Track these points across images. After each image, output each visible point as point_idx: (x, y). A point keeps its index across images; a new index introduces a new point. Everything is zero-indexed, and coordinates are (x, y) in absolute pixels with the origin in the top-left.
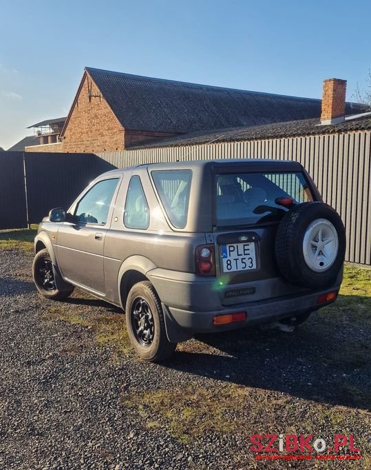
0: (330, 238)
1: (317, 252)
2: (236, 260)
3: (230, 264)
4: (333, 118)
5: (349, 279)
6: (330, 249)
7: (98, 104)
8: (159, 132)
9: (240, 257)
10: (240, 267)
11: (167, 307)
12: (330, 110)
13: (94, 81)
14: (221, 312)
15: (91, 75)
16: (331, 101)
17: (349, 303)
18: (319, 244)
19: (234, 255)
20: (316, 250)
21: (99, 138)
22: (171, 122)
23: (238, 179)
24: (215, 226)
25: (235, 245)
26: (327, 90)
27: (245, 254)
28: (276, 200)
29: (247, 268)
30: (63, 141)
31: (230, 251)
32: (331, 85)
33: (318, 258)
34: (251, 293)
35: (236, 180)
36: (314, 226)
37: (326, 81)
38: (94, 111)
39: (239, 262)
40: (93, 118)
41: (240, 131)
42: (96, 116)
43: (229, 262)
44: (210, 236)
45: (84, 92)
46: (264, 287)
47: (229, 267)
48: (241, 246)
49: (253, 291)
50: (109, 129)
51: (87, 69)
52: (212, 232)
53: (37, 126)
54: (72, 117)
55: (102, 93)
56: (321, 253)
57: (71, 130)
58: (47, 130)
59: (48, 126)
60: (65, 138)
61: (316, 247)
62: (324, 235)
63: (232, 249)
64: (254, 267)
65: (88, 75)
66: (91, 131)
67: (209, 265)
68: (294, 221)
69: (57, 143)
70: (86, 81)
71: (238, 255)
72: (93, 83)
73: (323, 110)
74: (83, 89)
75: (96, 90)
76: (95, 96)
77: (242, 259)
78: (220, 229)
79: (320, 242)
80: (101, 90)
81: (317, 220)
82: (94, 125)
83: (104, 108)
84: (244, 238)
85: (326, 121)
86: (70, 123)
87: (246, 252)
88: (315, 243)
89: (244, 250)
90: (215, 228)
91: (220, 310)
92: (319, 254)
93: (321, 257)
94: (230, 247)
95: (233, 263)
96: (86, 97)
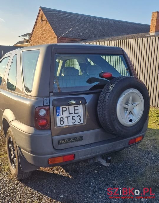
0: (138, 103)
1: (128, 112)
2: (68, 117)
3: (63, 121)
4: (156, 32)
5: (156, 117)
6: (138, 110)
7: (46, 25)
8: (73, 38)
9: (71, 116)
10: (71, 122)
11: (20, 148)
12: (154, 28)
13: (44, 13)
14: (54, 155)
15: (43, 11)
16: (155, 23)
17: (154, 134)
18: (129, 107)
19: (66, 114)
20: (127, 111)
21: (46, 41)
22: (80, 34)
23: (89, 60)
24: (52, 92)
25: (67, 107)
26: (154, 18)
27: (75, 113)
28: (100, 74)
29: (76, 123)
30: (31, 42)
31: (63, 111)
32: (156, 15)
33: (128, 116)
34: (79, 140)
35: (88, 60)
36: (126, 94)
37: (153, 13)
38: (44, 28)
39: (70, 119)
40: (43, 31)
41: (111, 38)
42: (45, 30)
43: (62, 119)
44: (46, 100)
45: (39, 19)
46: (89, 136)
47: (62, 123)
48: (71, 108)
49: (81, 139)
50: (50, 37)
51: (41, 7)
52: (49, 97)
53: (23, 36)
54: (34, 31)
55: (47, 19)
56: (131, 113)
57: (34, 37)
58: (27, 38)
59: (28, 36)
60: (31, 41)
61: (127, 109)
62: (134, 100)
63: (64, 109)
64: (82, 122)
65: (41, 10)
66: (42, 37)
67: (45, 121)
68: (111, 90)
69: (28, 43)
70: (40, 13)
71: (69, 114)
72: (43, 14)
73: (151, 27)
74: (39, 17)
75: (45, 18)
76: (44, 21)
77: (72, 117)
78: (56, 94)
79: (130, 105)
80: (47, 18)
81: (128, 90)
82: (44, 35)
83: (48, 27)
84: (73, 102)
85: (152, 33)
86: (33, 34)
87: (76, 111)
88: (126, 106)
89: (75, 110)
90: (51, 94)
91: (53, 154)
92: (129, 114)
93: (131, 115)
94: (62, 108)
95: (65, 120)
96: (40, 21)
